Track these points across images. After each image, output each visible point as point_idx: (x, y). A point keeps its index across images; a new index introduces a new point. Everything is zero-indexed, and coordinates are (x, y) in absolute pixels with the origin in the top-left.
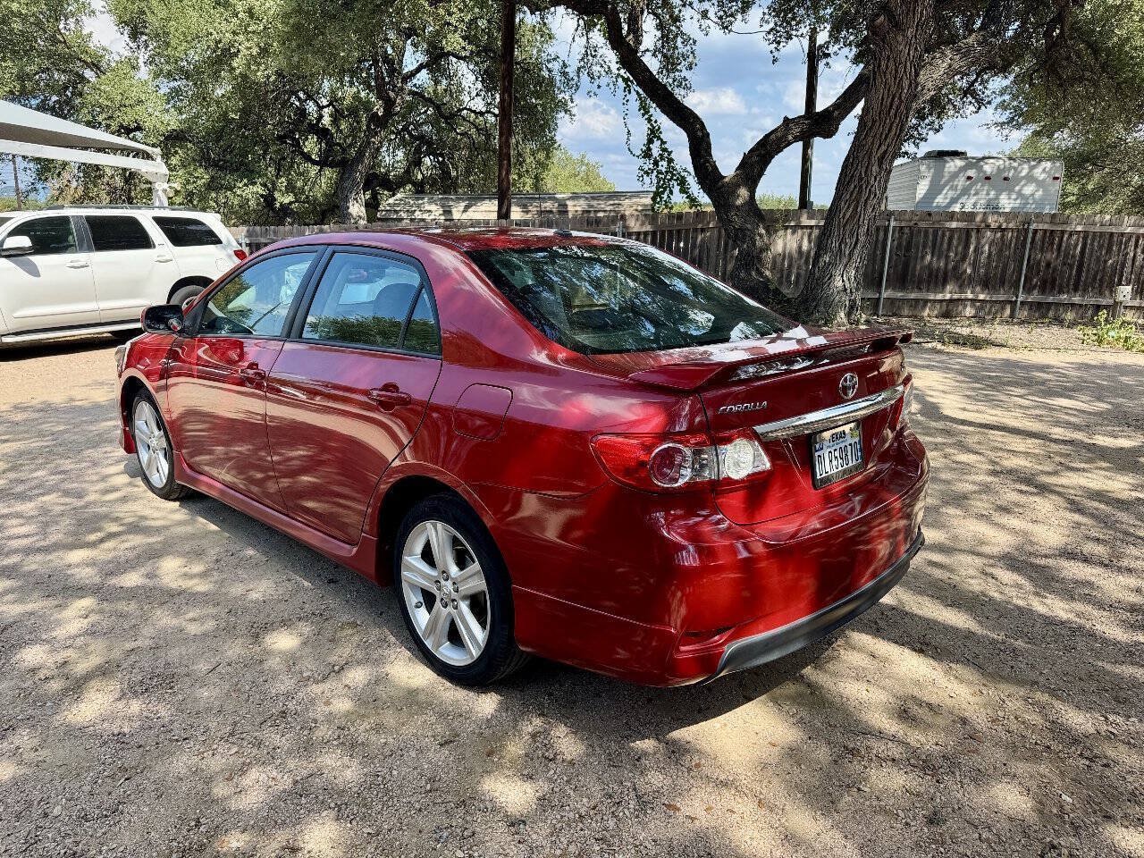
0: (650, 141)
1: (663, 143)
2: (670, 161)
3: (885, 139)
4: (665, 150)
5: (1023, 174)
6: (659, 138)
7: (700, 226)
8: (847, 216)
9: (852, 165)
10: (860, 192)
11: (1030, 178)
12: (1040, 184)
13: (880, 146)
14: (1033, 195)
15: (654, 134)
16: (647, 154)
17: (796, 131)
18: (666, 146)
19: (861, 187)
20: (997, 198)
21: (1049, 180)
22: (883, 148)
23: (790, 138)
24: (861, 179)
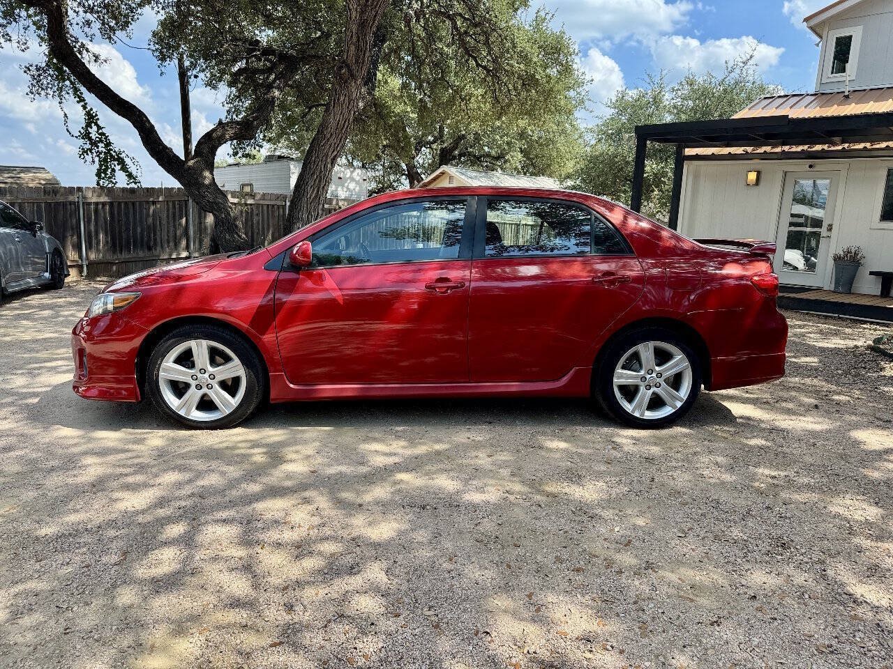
0: (88, 125)
1: (99, 128)
2: (108, 144)
3: (337, 147)
4: (103, 134)
5: (348, 176)
6: (96, 124)
7: (151, 199)
8: (312, 197)
9: (314, 163)
10: (320, 181)
11: (352, 179)
12: (357, 183)
13: (333, 151)
14: (354, 189)
15: (91, 118)
16: (86, 136)
17: (231, 132)
18: (104, 130)
19: (321, 177)
20: (336, 190)
21: (361, 181)
22: (335, 153)
23: (227, 136)
24: (321, 172)
